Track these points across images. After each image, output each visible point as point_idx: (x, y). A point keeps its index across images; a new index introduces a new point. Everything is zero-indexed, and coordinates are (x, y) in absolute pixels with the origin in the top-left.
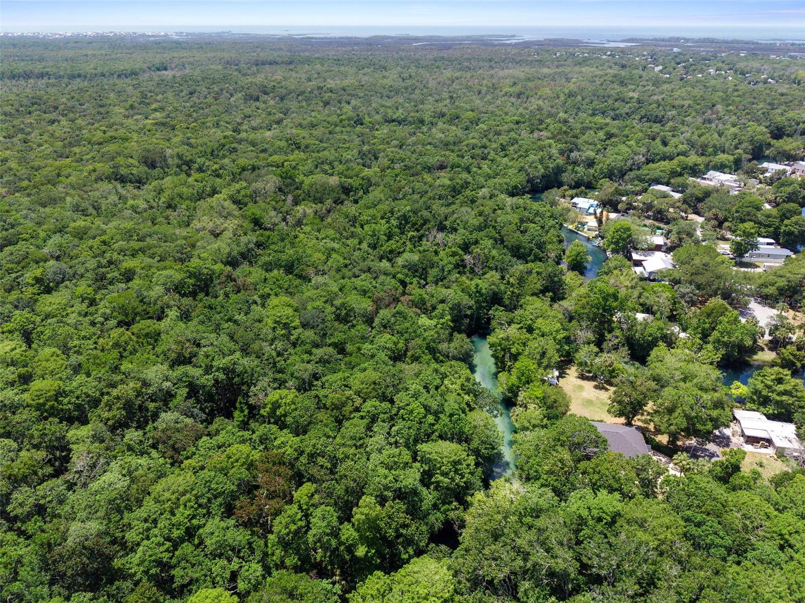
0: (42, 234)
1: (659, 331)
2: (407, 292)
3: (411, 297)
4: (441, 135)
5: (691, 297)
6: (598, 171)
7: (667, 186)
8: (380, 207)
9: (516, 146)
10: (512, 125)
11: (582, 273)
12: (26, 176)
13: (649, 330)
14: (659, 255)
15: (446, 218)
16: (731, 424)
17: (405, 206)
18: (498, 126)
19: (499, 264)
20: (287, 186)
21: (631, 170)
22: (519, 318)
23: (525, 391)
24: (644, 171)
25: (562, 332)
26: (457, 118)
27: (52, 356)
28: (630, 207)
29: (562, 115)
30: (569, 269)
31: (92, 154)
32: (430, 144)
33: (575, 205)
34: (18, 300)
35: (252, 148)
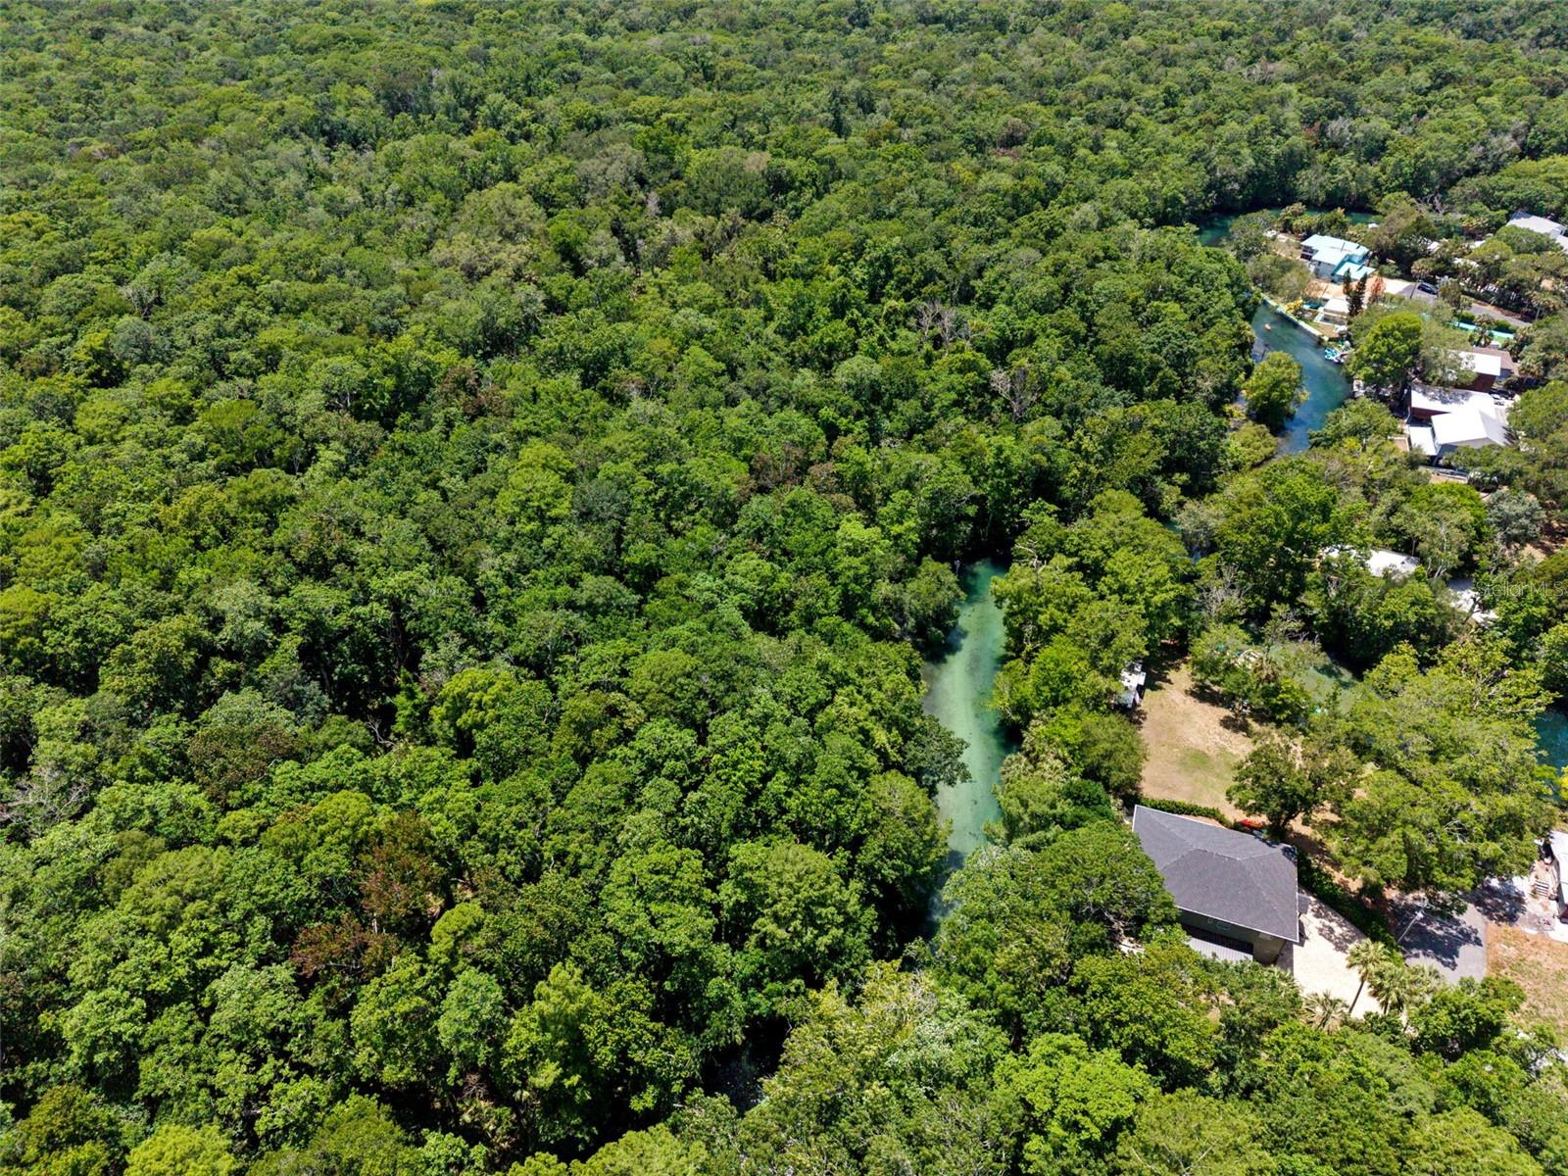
0: (137, 252)
1: (1417, 608)
2: (834, 451)
3: (840, 466)
4: (1035, 60)
5: (1525, 528)
6: (1389, 170)
7: (1555, 219)
8: (833, 235)
9: (1200, 97)
10: (1207, 42)
11: (1277, 430)
12: (151, 117)
13: (1391, 604)
14: (1481, 401)
15: (980, 272)
16: (1537, 864)
17: (891, 237)
18: (1175, 42)
19: (1068, 400)
20: (653, 169)
21: (1474, 171)
22: (1076, 540)
23: (1045, 723)
24: (1503, 179)
25: (1169, 585)
26: (1086, 17)
27: (57, 534)
28: (1445, 267)
29: (1340, 20)
30: (1249, 416)
31: (289, 74)
32: (1000, 81)
33: (1308, 254)
34: (44, 396)
35: (609, 75)
